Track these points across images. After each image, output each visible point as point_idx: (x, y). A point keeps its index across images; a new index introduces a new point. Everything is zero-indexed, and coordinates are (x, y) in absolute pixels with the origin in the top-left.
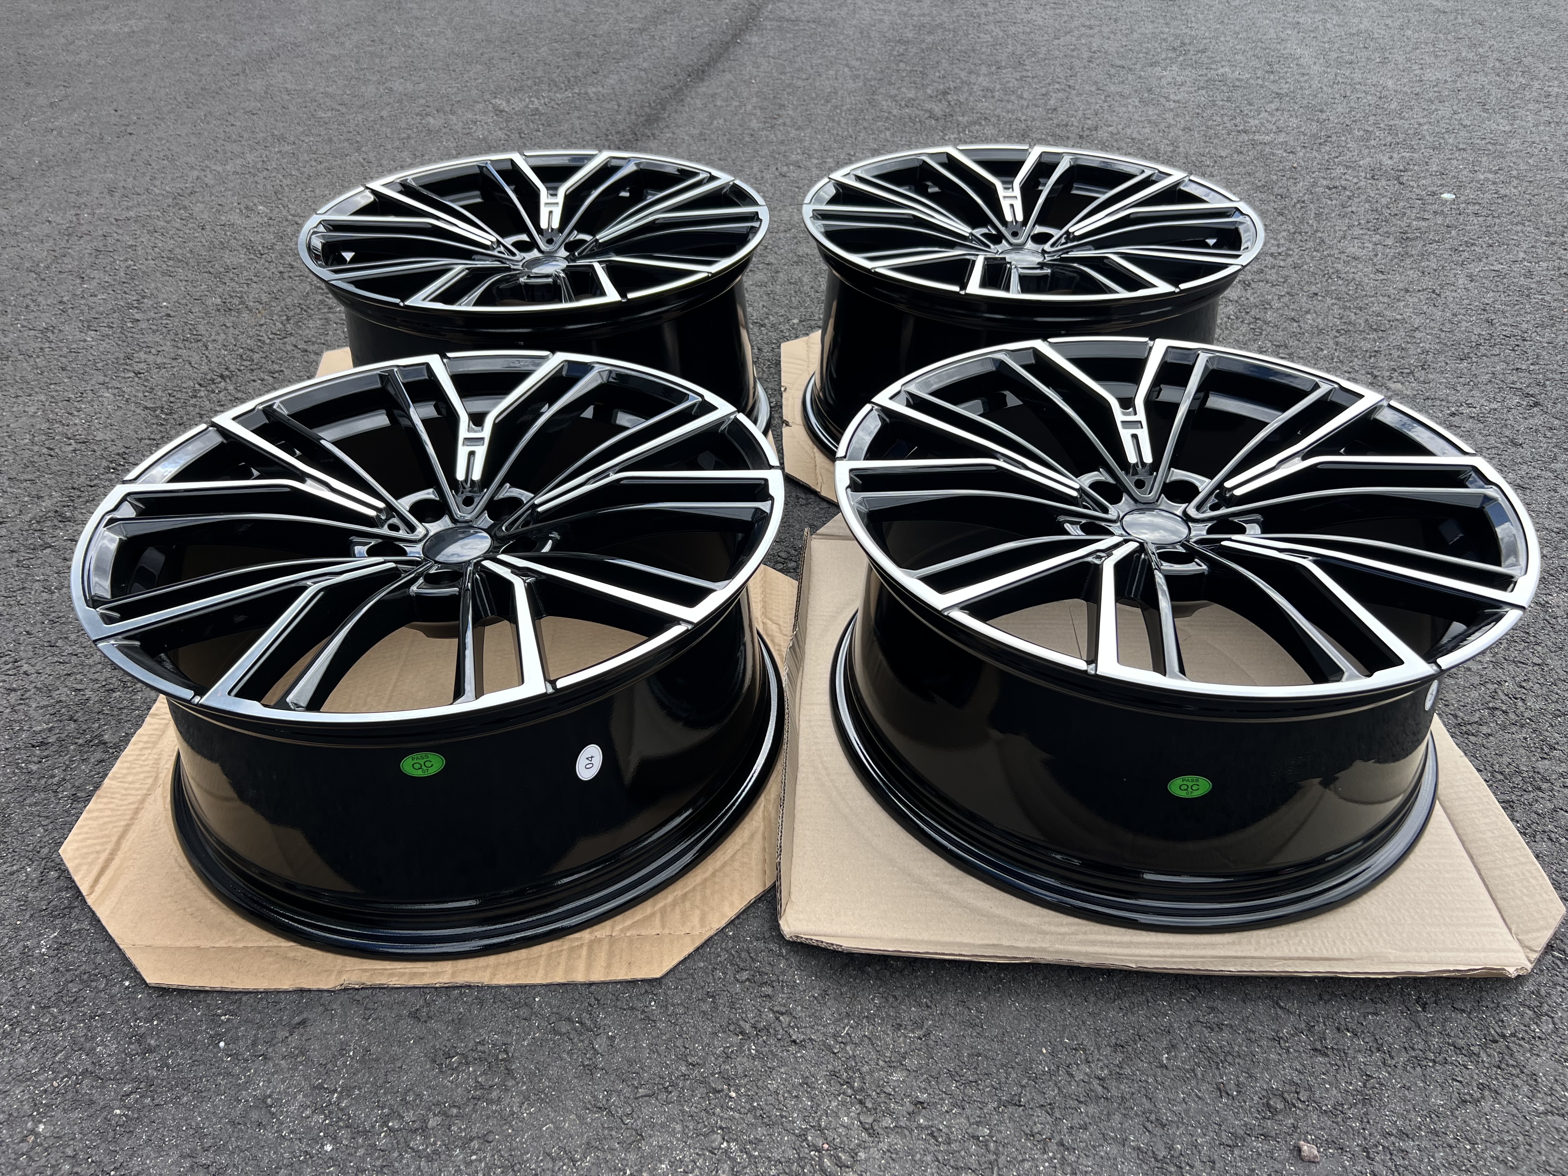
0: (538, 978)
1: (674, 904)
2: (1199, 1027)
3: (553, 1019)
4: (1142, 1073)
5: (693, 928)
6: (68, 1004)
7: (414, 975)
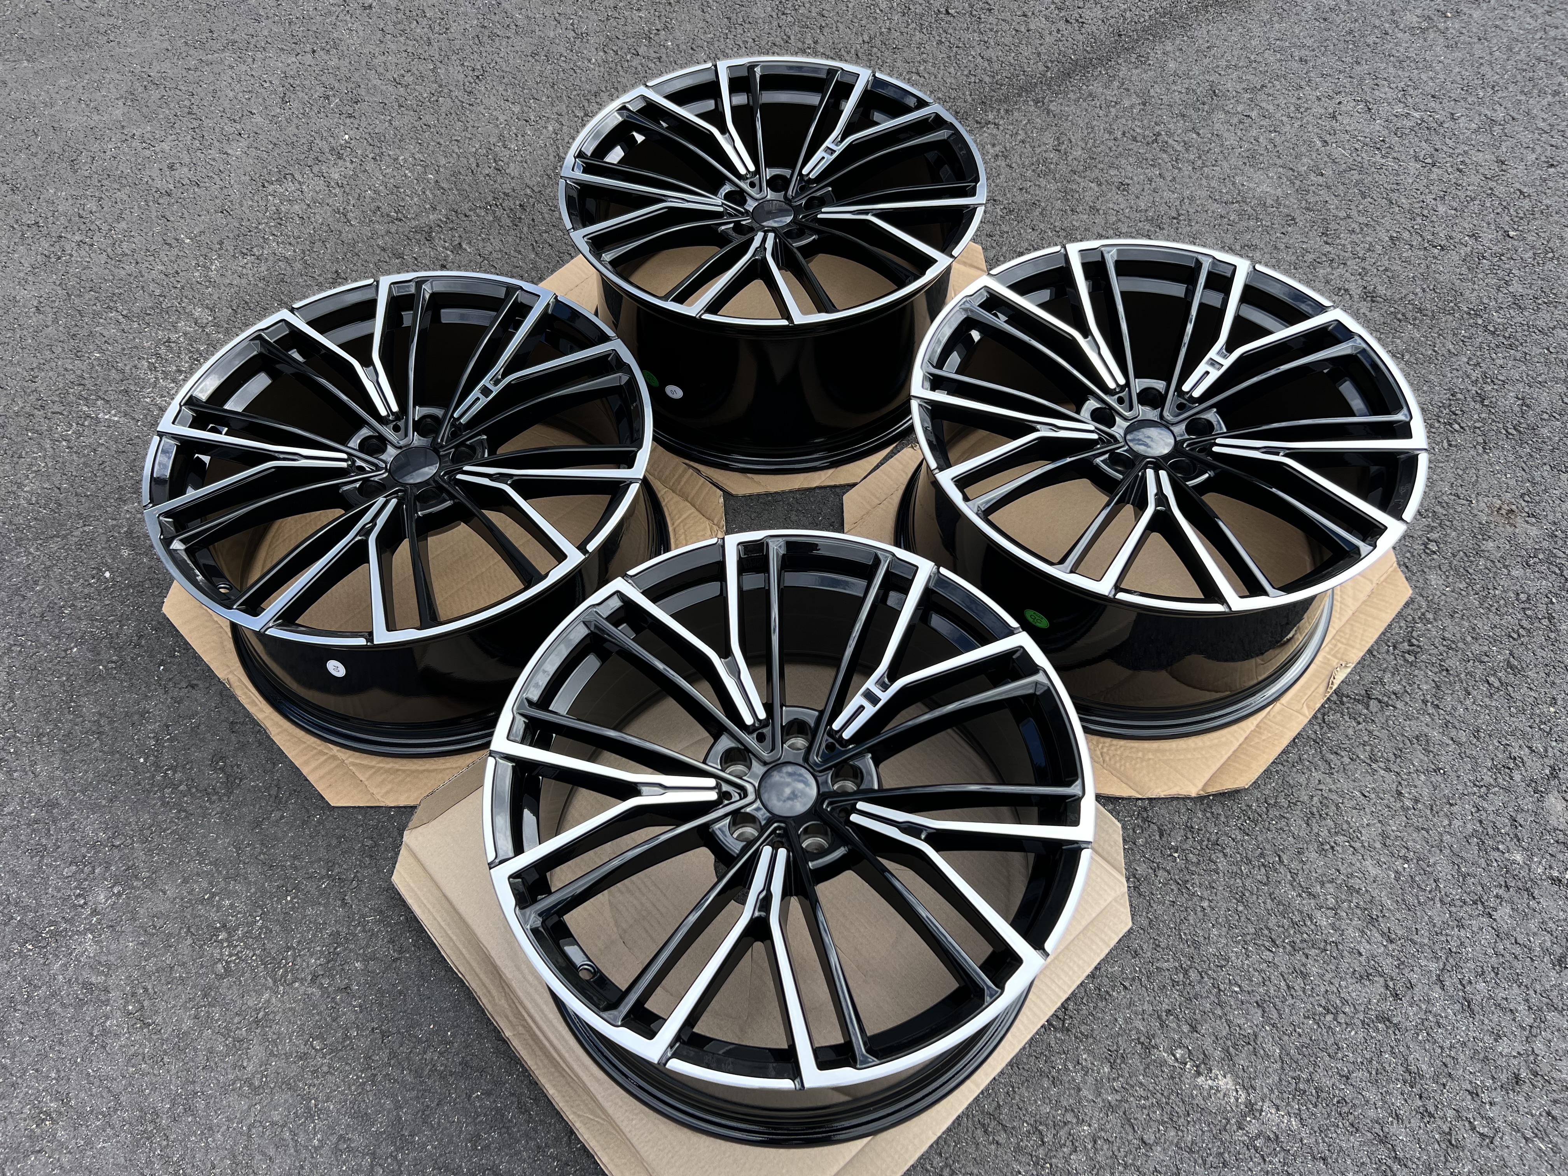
0: (291, 753)
1: (387, 771)
2: (514, 1099)
3: (275, 782)
4: (455, 1089)
5: (378, 793)
6: (139, 592)
7: (253, 703)
